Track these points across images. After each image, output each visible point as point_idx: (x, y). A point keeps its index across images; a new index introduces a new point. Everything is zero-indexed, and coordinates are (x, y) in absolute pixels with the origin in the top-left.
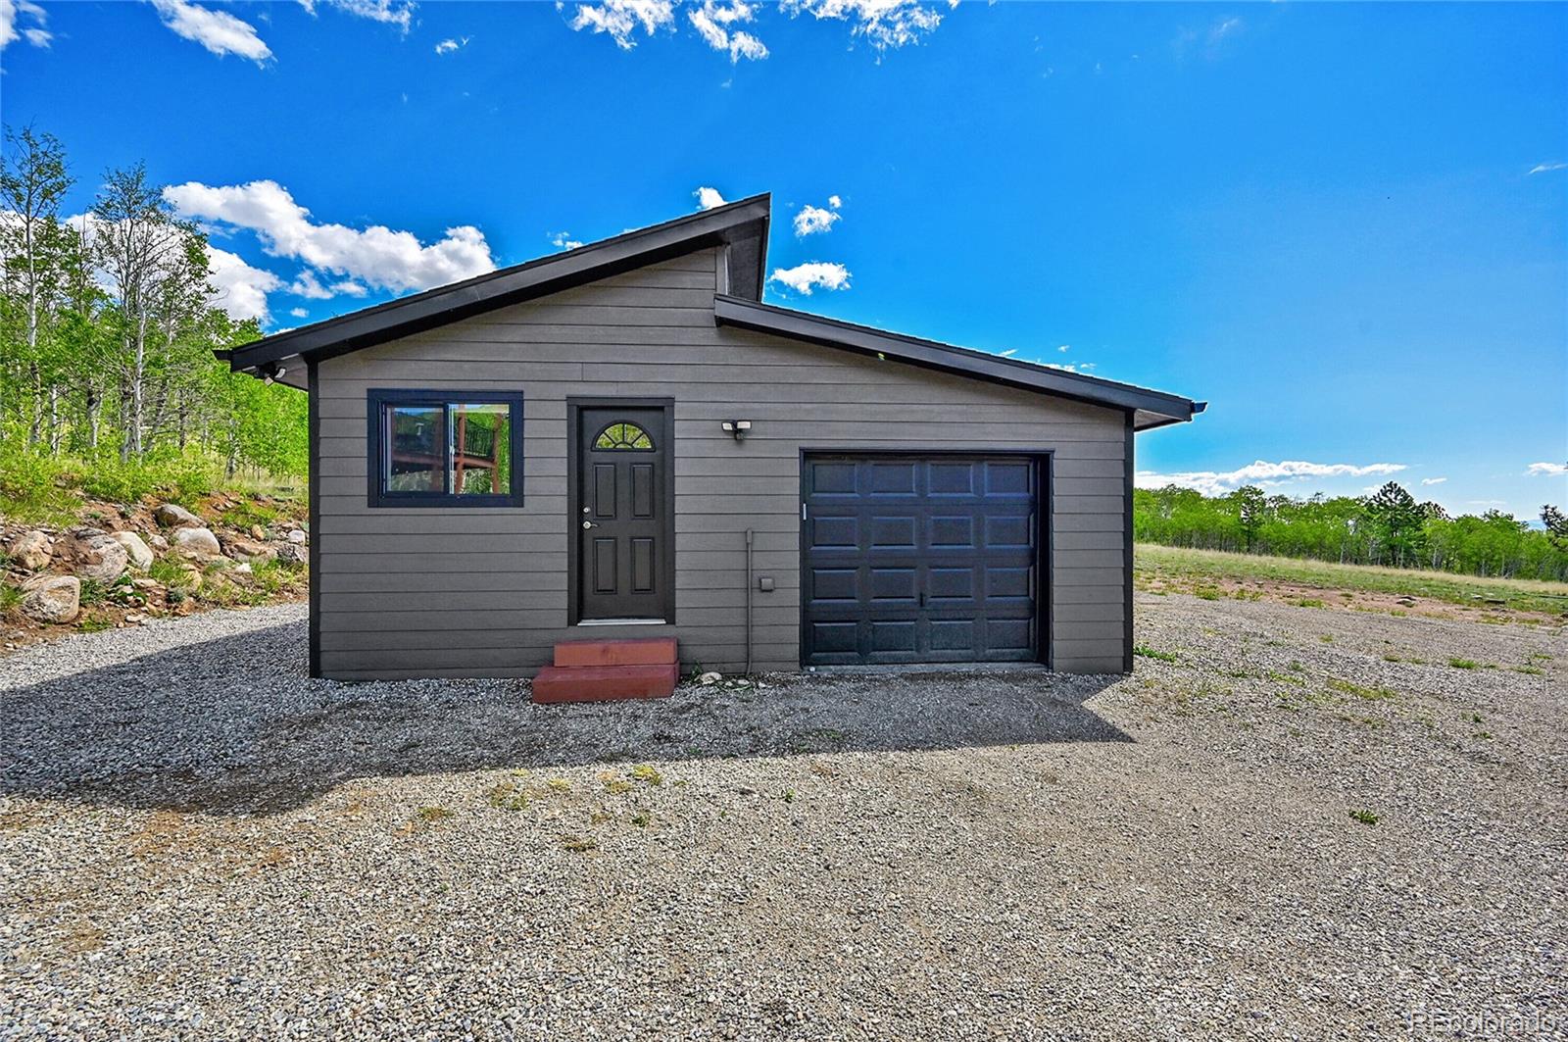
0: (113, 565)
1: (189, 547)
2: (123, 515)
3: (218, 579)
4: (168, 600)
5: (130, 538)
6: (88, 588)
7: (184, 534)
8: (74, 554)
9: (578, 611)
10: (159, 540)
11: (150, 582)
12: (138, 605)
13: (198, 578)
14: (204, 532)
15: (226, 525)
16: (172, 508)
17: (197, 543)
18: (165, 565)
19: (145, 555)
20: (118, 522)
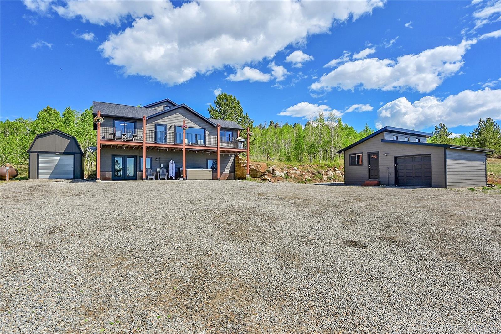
0: (330, 175)
1: (337, 174)
2: (330, 169)
3: (340, 178)
4: (335, 180)
5: (331, 172)
6: (328, 177)
7: (337, 172)
8: (326, 173)
9: (369, 178)
10: (334, 173)
11: (333, 178)
12: (332, 180)
13: (338, 178)
14: (339, 172)
15: (342, 171)
16: (335, 168)
17: (338, 173)
18: (335, 176)
19: (333, 175)
20: (330, 170)
